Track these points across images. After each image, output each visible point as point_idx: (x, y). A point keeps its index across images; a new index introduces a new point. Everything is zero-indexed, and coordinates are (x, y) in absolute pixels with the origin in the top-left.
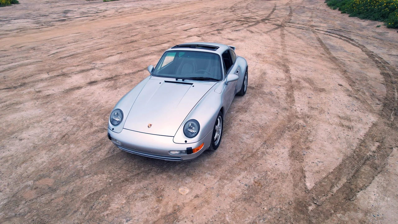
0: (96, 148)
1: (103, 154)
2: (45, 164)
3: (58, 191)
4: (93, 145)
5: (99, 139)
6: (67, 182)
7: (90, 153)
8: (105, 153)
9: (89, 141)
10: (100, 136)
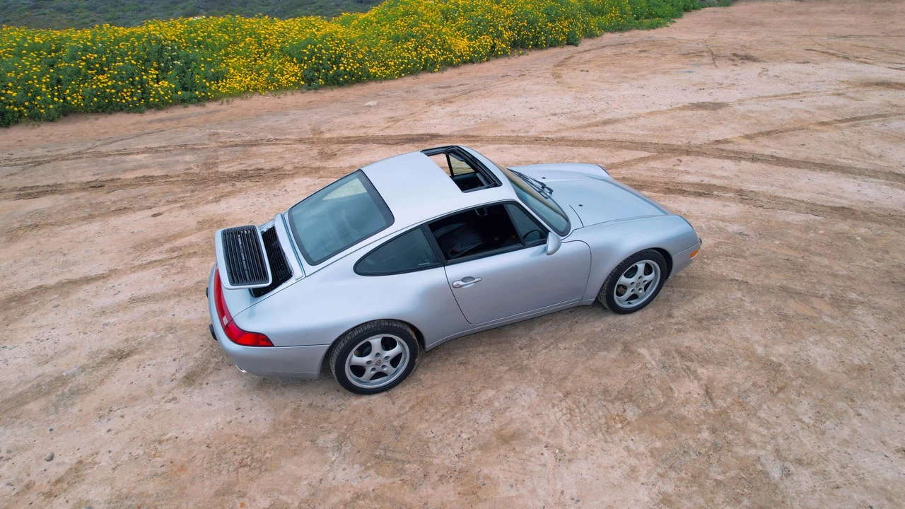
0: (713, 319)
1: (703, 299)
2: (811, 339)
3: (779, 284)
4: (717, 326)
5: (701, 334)
6: (767, 290)
7: (725, 312)
8: (699, 299)
9: (723, 343)
10: (699, 341)
